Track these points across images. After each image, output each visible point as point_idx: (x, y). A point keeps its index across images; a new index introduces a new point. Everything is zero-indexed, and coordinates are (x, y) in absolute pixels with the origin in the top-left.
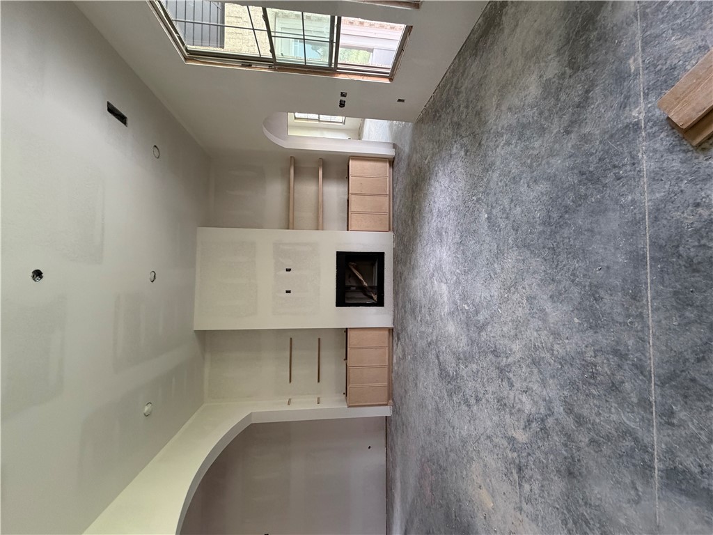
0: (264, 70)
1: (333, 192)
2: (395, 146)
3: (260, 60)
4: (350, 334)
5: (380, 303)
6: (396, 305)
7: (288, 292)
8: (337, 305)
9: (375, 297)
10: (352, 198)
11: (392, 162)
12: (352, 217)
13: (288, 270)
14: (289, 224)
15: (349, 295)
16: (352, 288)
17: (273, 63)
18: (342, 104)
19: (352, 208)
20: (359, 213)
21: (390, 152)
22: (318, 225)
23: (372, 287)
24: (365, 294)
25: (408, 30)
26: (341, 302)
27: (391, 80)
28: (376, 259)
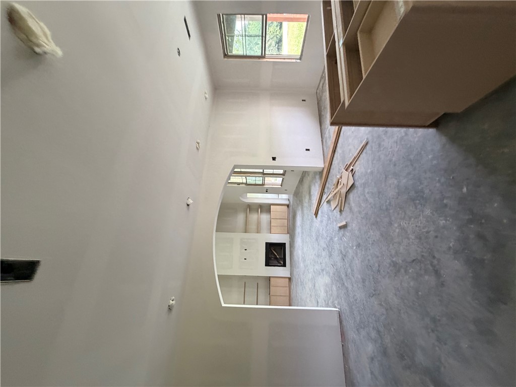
0: (244, 185)
1: (264, 217)
2: (289, 200)
3: (243, 183)
4: (271, 279)
5: (284, 265)
6: (291, 266)
7: (245, 259)
8: (266, 266)
9: (282, 263)
10: (272, 220)
11: (288, 206)
12: (272, 228)
13: (246, 250)
14: (246, 231)
15: (271, 261)
16: (273, 259)
17: (246, 184)
18: (267, 191)
19: (272, 224)
20: (274, 226)
21: (287, 202)
22: (258, 231)
23: (280, 258)
24: (278, 262)
25: (283, 179)
26: (267, 264)
27: (281, 186)
28: (282, 246)
